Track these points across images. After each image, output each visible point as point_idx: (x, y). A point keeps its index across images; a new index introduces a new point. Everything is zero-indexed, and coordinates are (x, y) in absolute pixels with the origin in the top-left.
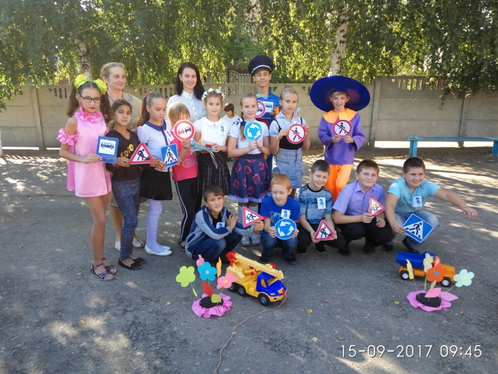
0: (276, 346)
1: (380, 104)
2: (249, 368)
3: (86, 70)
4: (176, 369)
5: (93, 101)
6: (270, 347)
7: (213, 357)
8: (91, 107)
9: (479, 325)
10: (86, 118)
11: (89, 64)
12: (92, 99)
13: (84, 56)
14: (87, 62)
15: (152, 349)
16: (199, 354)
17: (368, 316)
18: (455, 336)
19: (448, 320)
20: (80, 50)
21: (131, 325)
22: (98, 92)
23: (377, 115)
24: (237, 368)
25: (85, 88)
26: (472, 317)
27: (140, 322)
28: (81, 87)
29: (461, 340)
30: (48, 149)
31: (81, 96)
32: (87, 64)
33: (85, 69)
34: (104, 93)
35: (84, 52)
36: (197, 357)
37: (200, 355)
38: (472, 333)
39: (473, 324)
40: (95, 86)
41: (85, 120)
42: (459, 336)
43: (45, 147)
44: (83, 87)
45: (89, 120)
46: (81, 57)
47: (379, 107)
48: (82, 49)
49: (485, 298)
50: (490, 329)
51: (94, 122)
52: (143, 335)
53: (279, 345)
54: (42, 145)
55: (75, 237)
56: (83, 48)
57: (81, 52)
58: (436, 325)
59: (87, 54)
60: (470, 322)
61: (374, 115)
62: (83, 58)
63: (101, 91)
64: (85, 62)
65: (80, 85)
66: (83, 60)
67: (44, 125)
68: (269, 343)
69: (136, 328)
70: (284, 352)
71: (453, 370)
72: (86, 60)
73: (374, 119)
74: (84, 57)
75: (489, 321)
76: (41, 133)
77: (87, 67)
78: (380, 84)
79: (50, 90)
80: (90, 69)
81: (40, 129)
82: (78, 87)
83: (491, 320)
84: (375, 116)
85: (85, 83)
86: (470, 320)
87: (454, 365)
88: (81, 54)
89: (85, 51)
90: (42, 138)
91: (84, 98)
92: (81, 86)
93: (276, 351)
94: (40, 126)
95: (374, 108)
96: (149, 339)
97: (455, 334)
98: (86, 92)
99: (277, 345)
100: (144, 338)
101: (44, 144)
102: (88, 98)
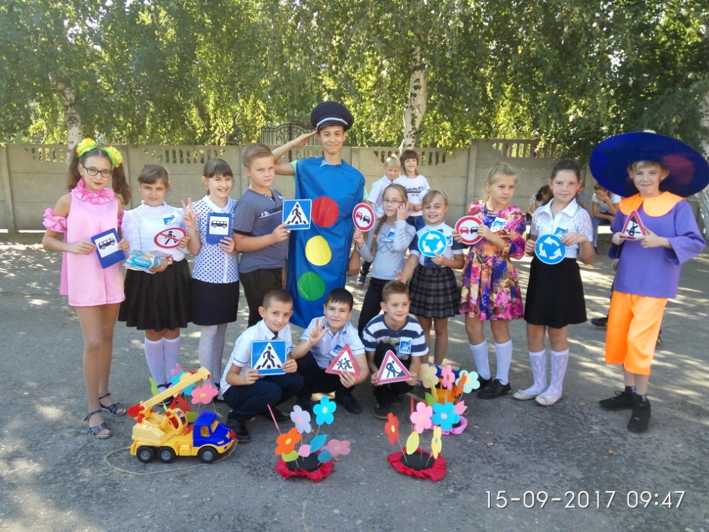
0: (255, 470)
1: (476, 176)
2: (213, 494)
3: (74, 125)
4: (124, 496)
5: (99, 173)
6: (248, 470)
7: (173, 482)
8: (97, 181)
9: (509, 444)
10: (86, 196)
11: (78, 117)
12: (99, 171)
13: (71, 105)
14: (76, 114)
15: (100, 475)
16: (158, 479)
17: (381, 435)
18: (475, 456)
19: (474, 439)
20: (65, 97)
21: (81, 449)
22: (109, 162)
23: (472, 190)
24: (200, 494)
25: (89, 156)
26: (503, 436)
27: (93, 446)
28: (86, 155)
29: (480, 460)
30: (21, 231)
31: (84, 167)
32: (76, 116)
33: (73, 123)
34: (117, 166)
35: (71, 100)
36: (154, 483)
37: (158, 481)
38: (496, 453)
39: (503, 443)
40: (105, 154)
41: (84, 199)
42: (479, 456)
43: (16, 229)
44: (87, 155)
45: (90, 198)
46: (67, 107)
47: (475, 178)
48: (68, 96)
49: (530, 414)
50: (519, 448)
51: (97, 203)
52: (94, 460)
53: (260, 468)
54: (13, 226)
55: (34, 346)
56: (70, 96)
57: (67, 100)
58: (458, 444)
59: (76, 103)
60: (500, 441)
61: (468, 190)
62: (69, 108)
63: (114, 162)
64: (72, 114)
65: (83, 152)
66: (69, 111)
67: (16, 198)
68: (248, 467)
69: (86, 452)
70: (263, 476)
71: (456, 492)
72: (74, 111)
73: (469, 195)
74: (71, 107)
75: (522, 440)
76: (11, 209)
77: (75, 121)
78: (476, 149)
79: (26, 150)
80: (79, 124)
81: (10, 204)
82: (82, 154)
83: (525, 439)
84: (470, 192)
85: (92, 150)
86: (501, 438)
87: (459, 487)
88: (67, 103)
89: (73, 98)
90: (12, 217)
91: (87, 169)
92: (86, 153)
93: (253, 475)
94: (9, 200)
95: (469, 182)
96: (99, 464)
97: (476, 454)
98: (92, 162)
99: (257, 468)
100: (93, 464)
101: (15, 225)
102: (93, 169)
